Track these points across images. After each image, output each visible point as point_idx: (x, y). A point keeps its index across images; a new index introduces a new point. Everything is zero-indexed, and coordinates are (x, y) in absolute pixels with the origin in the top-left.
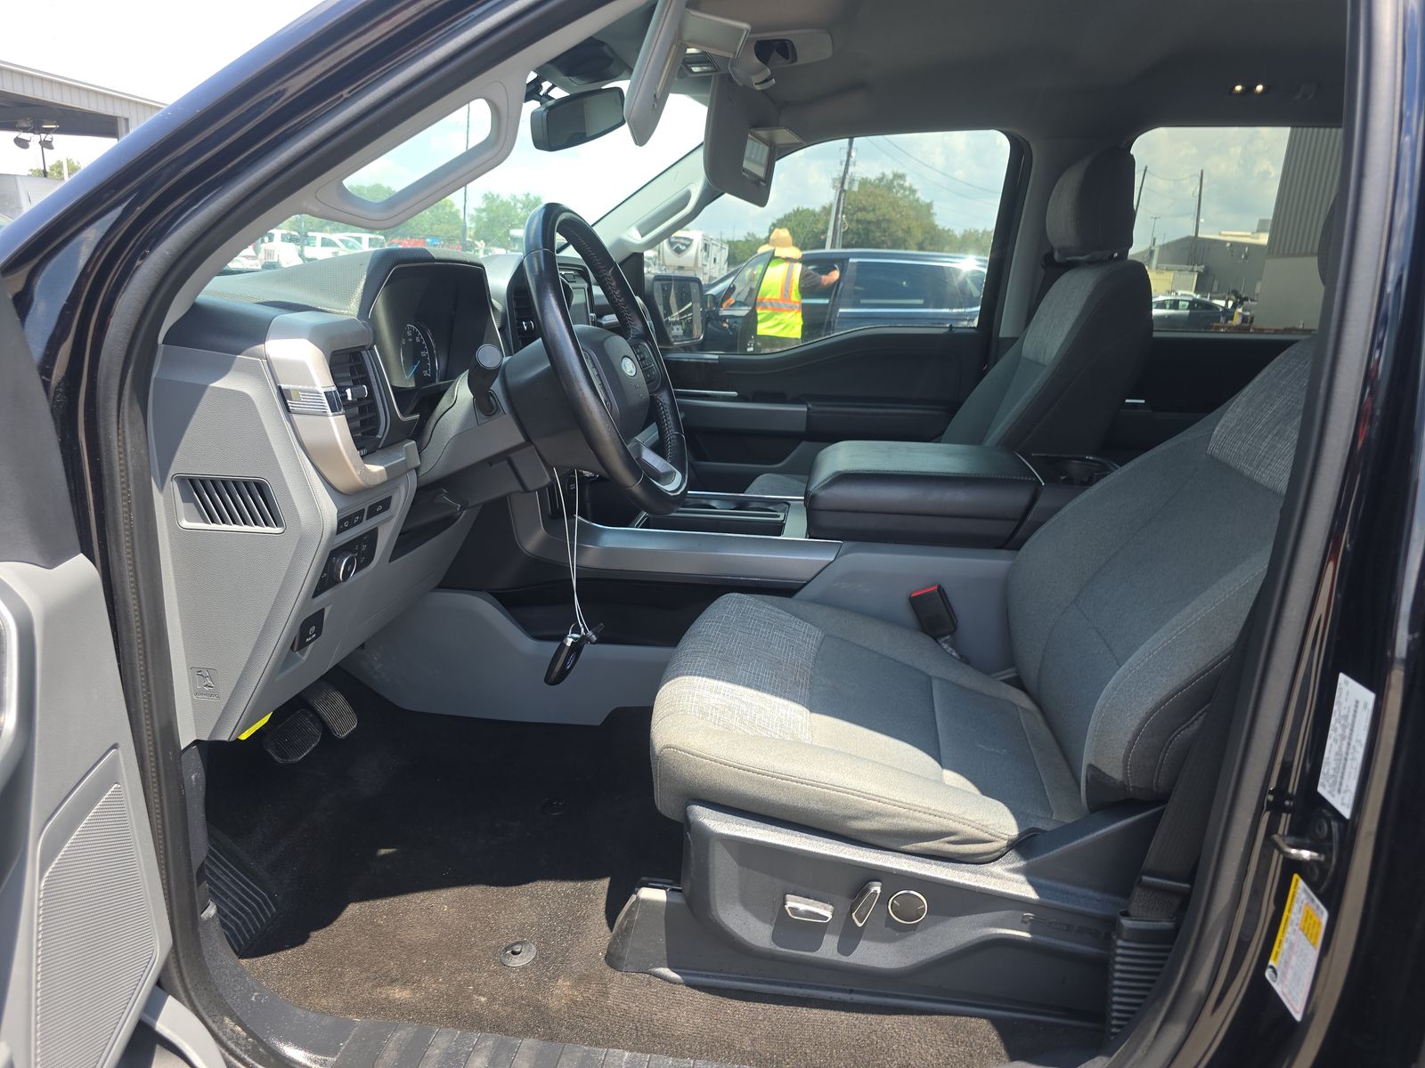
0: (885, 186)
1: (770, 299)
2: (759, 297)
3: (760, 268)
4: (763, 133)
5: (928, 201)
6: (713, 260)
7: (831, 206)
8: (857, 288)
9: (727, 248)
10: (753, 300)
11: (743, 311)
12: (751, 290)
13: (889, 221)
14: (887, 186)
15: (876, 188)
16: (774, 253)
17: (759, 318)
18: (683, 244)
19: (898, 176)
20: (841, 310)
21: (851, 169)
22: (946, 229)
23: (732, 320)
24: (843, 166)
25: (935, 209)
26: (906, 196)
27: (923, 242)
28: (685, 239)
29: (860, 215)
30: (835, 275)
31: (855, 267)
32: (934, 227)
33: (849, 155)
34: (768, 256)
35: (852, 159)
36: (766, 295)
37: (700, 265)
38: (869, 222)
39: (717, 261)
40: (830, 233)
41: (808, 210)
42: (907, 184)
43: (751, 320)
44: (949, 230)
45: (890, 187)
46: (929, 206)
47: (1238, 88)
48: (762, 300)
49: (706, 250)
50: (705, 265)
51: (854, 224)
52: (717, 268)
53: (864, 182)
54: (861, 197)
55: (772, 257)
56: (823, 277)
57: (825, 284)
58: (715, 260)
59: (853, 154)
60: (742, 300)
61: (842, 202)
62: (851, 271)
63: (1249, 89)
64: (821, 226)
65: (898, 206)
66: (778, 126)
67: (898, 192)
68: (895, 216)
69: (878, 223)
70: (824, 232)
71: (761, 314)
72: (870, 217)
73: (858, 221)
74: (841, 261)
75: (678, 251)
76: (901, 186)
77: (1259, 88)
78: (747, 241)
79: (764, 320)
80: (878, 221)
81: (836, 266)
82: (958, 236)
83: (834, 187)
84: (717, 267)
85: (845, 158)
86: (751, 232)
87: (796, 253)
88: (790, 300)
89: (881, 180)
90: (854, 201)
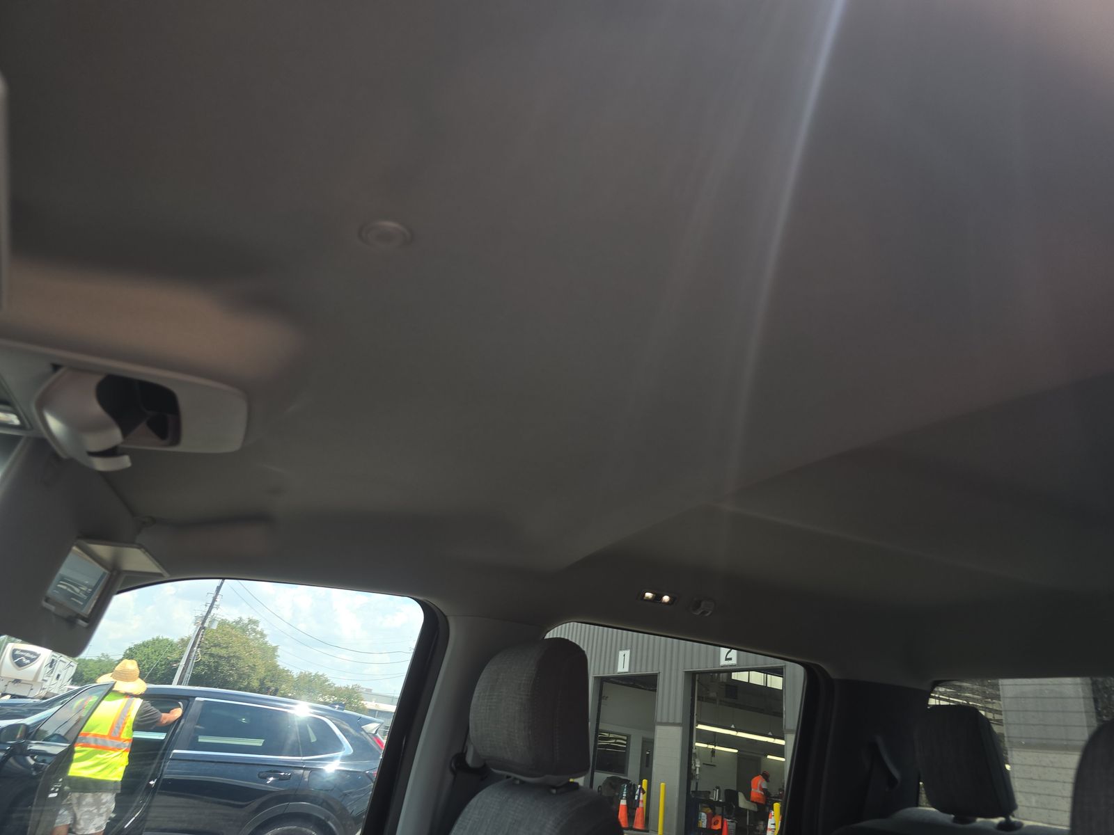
0: (241, 628)
1: (95, 735)
2: (83, 731)
3: (94, 699)
4: (103, 550)
5: (274, 645)
6: (56, 676)
7: (189, 639)
8: (198, 727)
9: (75, 666)
10: (73, 737)
11: (56, 749)
12: (78, 721)
13: (238, 658)
14: (244, 628)
15: (232, 629)
16: (113, 686)
17: (76, 756)
18: (27, 658)
19: (251, 621)
20: (175, 751)
21: (214, 611)
22: (286, 669)
23: (41, 758)
24: (207, 608)
25: (279, 652)
26: (257, 639)
27: (265, 678)
28: (32, 653)
29: (214, 650)
30: (177, 713)
31: (200, 706)
32: (276, 667)
33: (214, 600)
34: (106, 689)
35: (216, 603)
36: (92, 730)
37: (40, 680)
38: (221, 657)
39: (60, 678)
40: (183, 663)
41: (167, 640)
42: (259, 629)
43: (66, 758)
44: (288, 670)
45: (244, 629)
46: (275, 649)
47: (649, 595)
48: (86, 734)
49: (51, 667)
50: (46, 681)
51: (207, 657)
52: (59, 685)
53: (223, 623)
54: (217, 635)
55: (110, 690)
56: (164, 715)
57: (165, 722)
58: (58, 676)
59: (218, 599)
60: (63, 734)
61: (200, 636)
62: (195, 709)
63: (658, 598)
64: (175, 656)
65: (249, 646)
66: (131, 543)
67: (250, 634)
68: (244, 654)
69: (228, 659)
70: (177, 661)
71: (79, 751)
72: (223, 652)
73: (211, 655)
74: (187, 699)
75: (20, 664)
76: (254, 630)
77: (666, 598)
78: (100, 661)
79: (80, 760)
80: (229, 657)
81: (180, 703)
82: (295, 676)
83: (195, 624)
84: (59, 683)
85: (210, 602)
86: (105, 653)
87: (140, 686)
88: (118, 738)
89: (237, 623)
90: (211, 637)
